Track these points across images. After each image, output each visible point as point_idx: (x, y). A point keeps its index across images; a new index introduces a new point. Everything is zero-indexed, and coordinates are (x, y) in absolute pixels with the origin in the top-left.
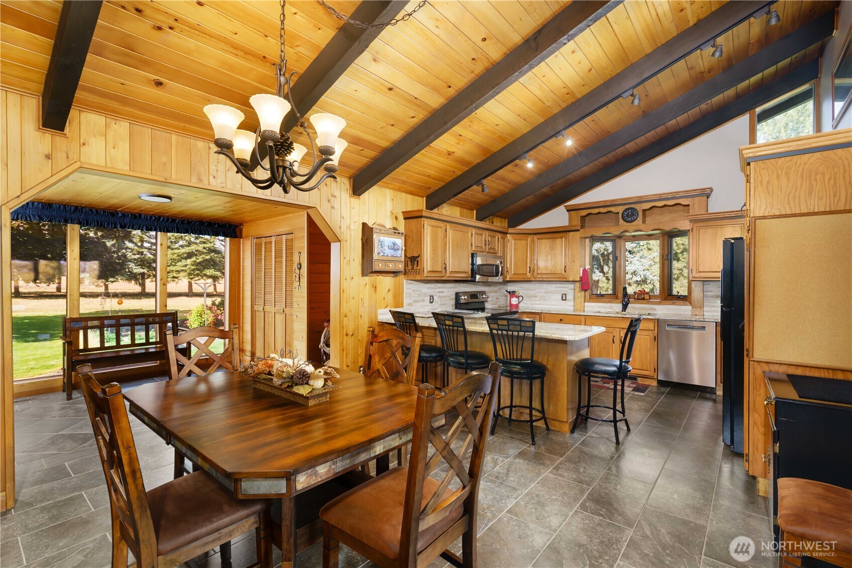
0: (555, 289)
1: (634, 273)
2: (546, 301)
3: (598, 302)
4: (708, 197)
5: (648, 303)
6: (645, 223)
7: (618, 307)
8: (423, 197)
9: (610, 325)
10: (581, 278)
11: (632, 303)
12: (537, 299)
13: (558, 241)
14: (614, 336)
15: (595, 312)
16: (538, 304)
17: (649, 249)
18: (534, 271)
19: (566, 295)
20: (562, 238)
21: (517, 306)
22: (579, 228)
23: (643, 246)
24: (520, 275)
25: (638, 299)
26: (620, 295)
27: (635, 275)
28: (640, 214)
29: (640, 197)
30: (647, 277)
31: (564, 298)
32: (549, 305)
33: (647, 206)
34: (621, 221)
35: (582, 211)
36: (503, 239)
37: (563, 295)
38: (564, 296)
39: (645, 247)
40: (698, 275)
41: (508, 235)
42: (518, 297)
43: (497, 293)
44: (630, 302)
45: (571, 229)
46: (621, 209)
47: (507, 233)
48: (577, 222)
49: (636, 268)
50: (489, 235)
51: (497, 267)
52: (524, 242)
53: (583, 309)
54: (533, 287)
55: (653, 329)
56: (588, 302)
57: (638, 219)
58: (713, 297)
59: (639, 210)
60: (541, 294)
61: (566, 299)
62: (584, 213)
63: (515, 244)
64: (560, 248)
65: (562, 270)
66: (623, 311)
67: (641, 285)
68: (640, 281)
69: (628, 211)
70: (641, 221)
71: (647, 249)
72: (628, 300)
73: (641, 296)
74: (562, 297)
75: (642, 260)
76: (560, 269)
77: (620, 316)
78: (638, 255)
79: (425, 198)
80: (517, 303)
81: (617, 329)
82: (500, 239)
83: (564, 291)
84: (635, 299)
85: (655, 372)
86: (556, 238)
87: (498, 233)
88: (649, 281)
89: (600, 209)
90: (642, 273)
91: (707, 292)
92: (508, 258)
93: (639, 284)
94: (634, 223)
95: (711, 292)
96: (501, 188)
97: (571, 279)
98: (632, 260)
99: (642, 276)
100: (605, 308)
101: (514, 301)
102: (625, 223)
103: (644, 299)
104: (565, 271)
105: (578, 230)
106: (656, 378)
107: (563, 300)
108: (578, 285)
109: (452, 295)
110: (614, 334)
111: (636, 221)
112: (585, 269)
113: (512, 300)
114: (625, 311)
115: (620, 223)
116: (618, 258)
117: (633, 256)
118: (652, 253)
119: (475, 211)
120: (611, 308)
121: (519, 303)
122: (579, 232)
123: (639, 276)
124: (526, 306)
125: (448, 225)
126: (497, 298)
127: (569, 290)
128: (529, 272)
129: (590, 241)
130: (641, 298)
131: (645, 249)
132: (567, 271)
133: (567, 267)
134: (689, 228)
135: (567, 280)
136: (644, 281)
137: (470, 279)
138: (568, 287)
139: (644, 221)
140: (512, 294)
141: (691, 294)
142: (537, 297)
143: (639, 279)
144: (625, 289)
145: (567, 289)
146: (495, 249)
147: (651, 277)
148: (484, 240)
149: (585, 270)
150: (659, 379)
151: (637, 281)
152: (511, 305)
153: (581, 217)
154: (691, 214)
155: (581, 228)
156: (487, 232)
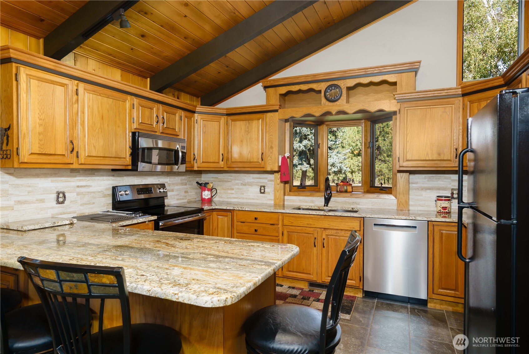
0: (252, 180)
1: (333, 165)
2: (243, 194)
3: (299, 195)
4: (416, 73)
5: (351, 196)
6: (349, 103)
7: (319, 201)
8: (38, 38)
9: (311, 224)
10: (280, 167)
11: (335, 196)
12: (233, 192)
13: (255, 123)
14: (315, 238)
15: (294, 209)
16: (234, 198)
17: (343, 147)
18: (228, 159)
19: (264, 187)
20: (258, 119)
21: (210, 201)
22: (277, 108)
23: (339, 144)
24: (211, 164)
25: (341, 192)
26: (322, 186)
27: (333, 167)
28: (344, 92)
29: (345, 72)
30: (342, 168)
31: (262, 191)
32: (246, 198)
33: (351, 83)
34: (324, 100)
35: (281, 88)
36: (189, 118)
37: (261, 187)
38: (263, 188)
39: (340, 145)
40: (405, 164)
41: (196, 115)
42: (211, 190)
43: (186, 185)
44: (333, 195)
45: (268, 109)
46: (322, 87)
47: (194, 112)
48: (275, 101)
49: (334, 161)
50: (164, 111)
51: (177, 152)
52: (216, 124)
53: (282, 203)
54: (229, 178)
55: (359, 230)
56: (289, 195)
57: (342, 97)
58: (418, 189)
59: (342, 88)
60: (237, 187)
61: (264, 192)
62: (283, 90)
63: (205, 126)
64: (256, 132)
65: (259, 158)
66: (325, 206)
67: (337, 174)
68: (337, 172)
69: (331, 89)
70: (345, 101)
71: (341, 147)
72: (331, 192)
73: (344, 188)
74: (261, 189)
75: (338, 155)
76: (256, 157)
77: (322, 213)
78: (336, 151)
79: (41, 41)
80: (210, 196)
81: (319, 230)
82: (183, 118)
83: (263, 183)
84: (337, 192)
85: (360, 281)
86: (252, 120)
87: (180, 111)
88: (343, 172)
89: (302, 85)
90: (338, 165)
91: (412, 183)
92: (196, 142)
93: (336, 174)
94: (337, 103)
95: (417, 183)
96: (177, 45)
97: (269, 169)
98: (331, 154)
99: (339, 167)
100: (306, 202)
101: (206, 194)
102: (327, 103)
103: (346, 191)
104: (262, 160)
105: (276, 111)
106: (362, 288)
107: (261, 193)
108: (278, 175)
109: (107, 189)
110: (316, 236)
111: (340, 101)
112: (285, 156)
113: (203, 193)
114: (327, 206)
115: (322, 103)
116: (321, 145)
117: (332, 152)
118: (345, 150)
119: (149, 79)
120: (312, 202)
121: (212, 197)
122: (277, 113)
123: (336, 168)
124: (221, 200)
125: (82, 86)
126: (186, 192)
127: (268, 181)
128: (222, 161)
129: (290, 126)
130: (343, 190)
131: (340, 147)
132: (264, 160)
133: (264, 153)
134: (396, 110)
135: (265, 170)
136: (340, 171)
137: (130, 167)
138: (266, 178)
139: (348, 102)
140: (203, 186)
141: (396, 186)
142: (233, 189)
143: (336, 170)
144: (327, 180)
145: (265, 181)
146: (175, 129)
147: (345, 168)
148: (155, 115)
149: (284, 159)
150: (365, 289)
151: (335, 171)
152: (203, 200)
153: (281, 95)
154: (398, 92)
155: (280, 108)
156: (161, 106)
